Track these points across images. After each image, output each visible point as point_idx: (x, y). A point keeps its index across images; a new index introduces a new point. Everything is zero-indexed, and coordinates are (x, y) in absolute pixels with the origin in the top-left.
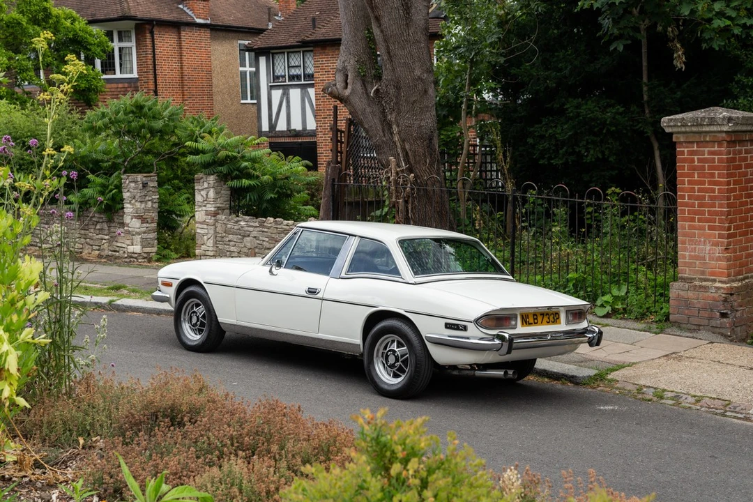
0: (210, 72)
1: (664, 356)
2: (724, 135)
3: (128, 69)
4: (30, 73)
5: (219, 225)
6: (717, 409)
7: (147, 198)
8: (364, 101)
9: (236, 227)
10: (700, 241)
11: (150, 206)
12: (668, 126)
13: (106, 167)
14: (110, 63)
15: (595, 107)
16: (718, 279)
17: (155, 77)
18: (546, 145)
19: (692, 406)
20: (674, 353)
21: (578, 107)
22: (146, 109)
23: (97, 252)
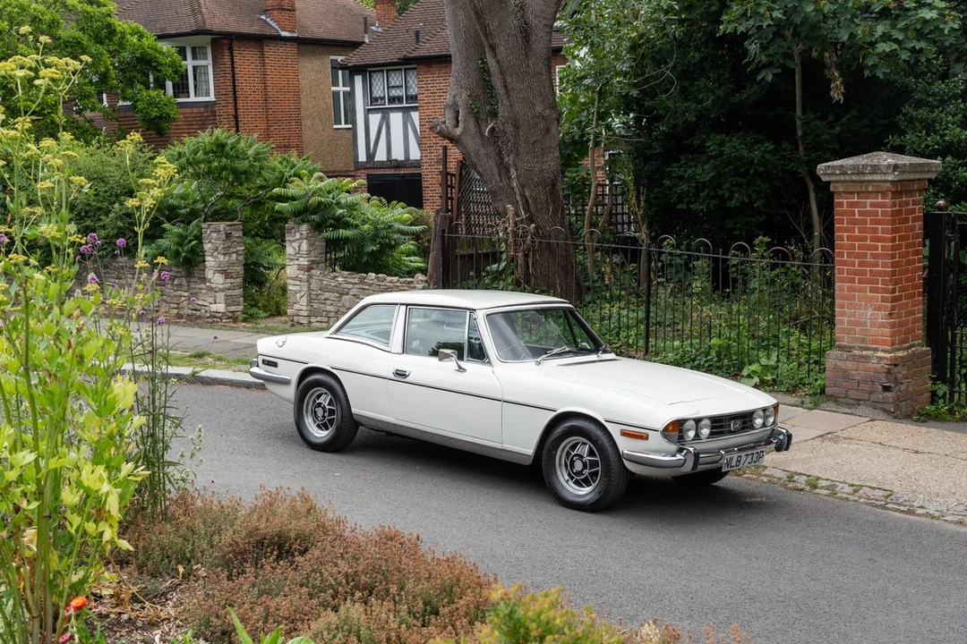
0: (297, 93)
1: (818, 437)
2: (889, 185)
3: (204, 91)
4: (92, 100)
5: (313, 281)
6: (877, 500)
7: (231, 250)
8: (479, 141)
9: (332, 284)
10: (861, 305)
11: (236, 258)
12: (825, 174)
13: (183, 214)
14: (183, 84)
15: (740, 144)
16: (881, 347)
17: (235, 100)
18: (685, 187)
19: (850, 496)
20: (829, 433)
21: (722, 144)
22: (228, 148)
23: (176, 311)
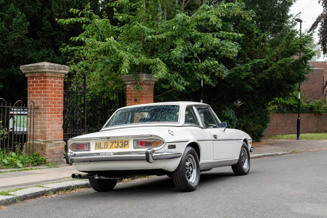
10: (54, 123)
12: (49, 68)
16: (60, 139)
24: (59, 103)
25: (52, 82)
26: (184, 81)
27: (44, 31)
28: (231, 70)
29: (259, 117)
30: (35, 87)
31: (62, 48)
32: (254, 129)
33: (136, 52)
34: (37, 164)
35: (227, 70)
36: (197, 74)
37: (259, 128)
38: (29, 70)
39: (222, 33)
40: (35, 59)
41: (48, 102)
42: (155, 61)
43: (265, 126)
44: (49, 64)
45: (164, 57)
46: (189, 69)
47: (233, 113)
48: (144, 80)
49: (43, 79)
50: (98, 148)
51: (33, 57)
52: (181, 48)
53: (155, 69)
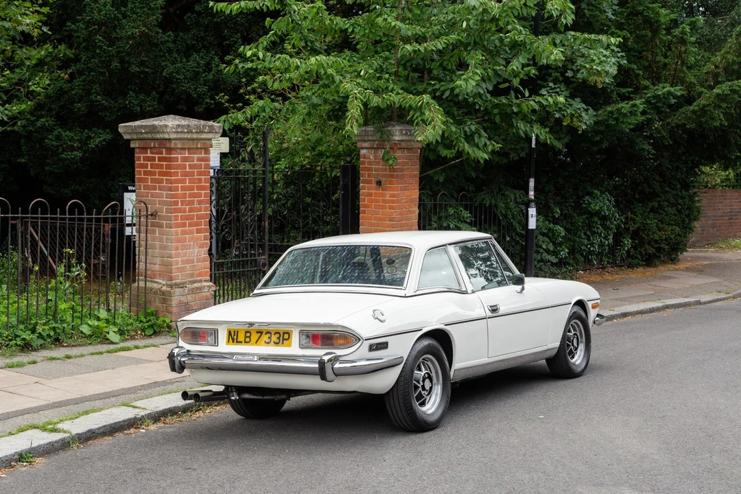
10: (190, 245)
16: (203, 278)
24: (200, 202)
25: (184, 159)
26: (490, 139)
27: (199, 13)
28: (600, 112)
29: (674, 208)
30: (149, 169)
31: (225, 65)
32: (660, 237)
33: (379, 78)
34: (152, 332)
35: (591, 111)
36: (518, 124)
37: (672, 234)
38: (136, 133)
39: (574, 35)
40: (178, 77)
41: (176, 203)
42: (419, 102)
43: (687, 229)
44: (177, 123)
45: (442, 89)
46: (500, 114)
47: (610, 201)
48: (399, 141)
49: (166, 154)
50: (233, 342)
51: (173, 72)
52: (477, 73)
53: (420, 118)
